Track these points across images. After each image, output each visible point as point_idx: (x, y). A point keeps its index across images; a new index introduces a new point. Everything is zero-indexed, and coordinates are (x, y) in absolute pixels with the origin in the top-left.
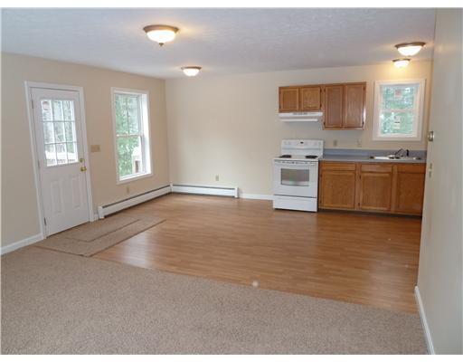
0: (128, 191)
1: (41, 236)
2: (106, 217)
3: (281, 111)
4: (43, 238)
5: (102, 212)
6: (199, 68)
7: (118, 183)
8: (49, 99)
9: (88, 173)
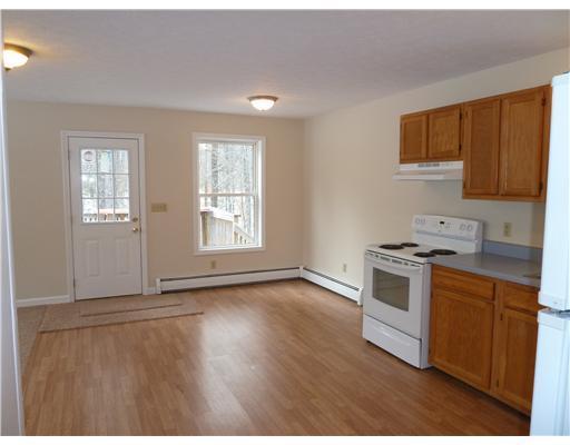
0: (214, 265)
1: (66, 298)
2: (163, 293)
3: (403, 161)
4: (68, 301)
5: (160, 286)
6: (275, 99)
7: (196, 254)
8: (92, 148)
9: (144, 236)
